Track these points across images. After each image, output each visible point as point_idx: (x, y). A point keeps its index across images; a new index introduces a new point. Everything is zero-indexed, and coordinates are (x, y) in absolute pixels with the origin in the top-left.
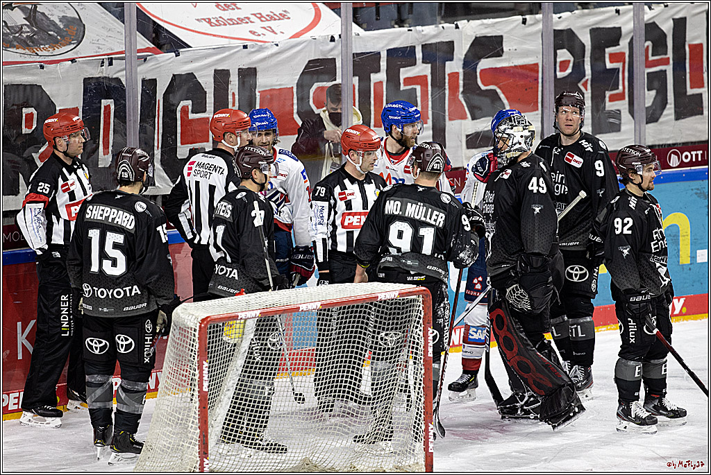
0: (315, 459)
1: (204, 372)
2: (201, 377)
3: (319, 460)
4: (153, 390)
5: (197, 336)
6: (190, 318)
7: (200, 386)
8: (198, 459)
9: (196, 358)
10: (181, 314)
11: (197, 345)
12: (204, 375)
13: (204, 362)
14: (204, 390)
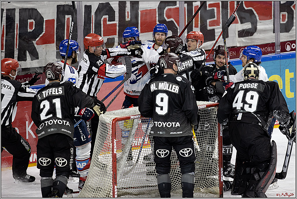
1: (115, 144)
2: (113, 147)
5: (111, 127)
6: (107, 118)
7: (113, 151)
8: (112, 186)
9: (111, 138)
10: (103, 117)
11: (111, 132)
12: (114, 146)
13: (114, 140)
14: (115, 153)
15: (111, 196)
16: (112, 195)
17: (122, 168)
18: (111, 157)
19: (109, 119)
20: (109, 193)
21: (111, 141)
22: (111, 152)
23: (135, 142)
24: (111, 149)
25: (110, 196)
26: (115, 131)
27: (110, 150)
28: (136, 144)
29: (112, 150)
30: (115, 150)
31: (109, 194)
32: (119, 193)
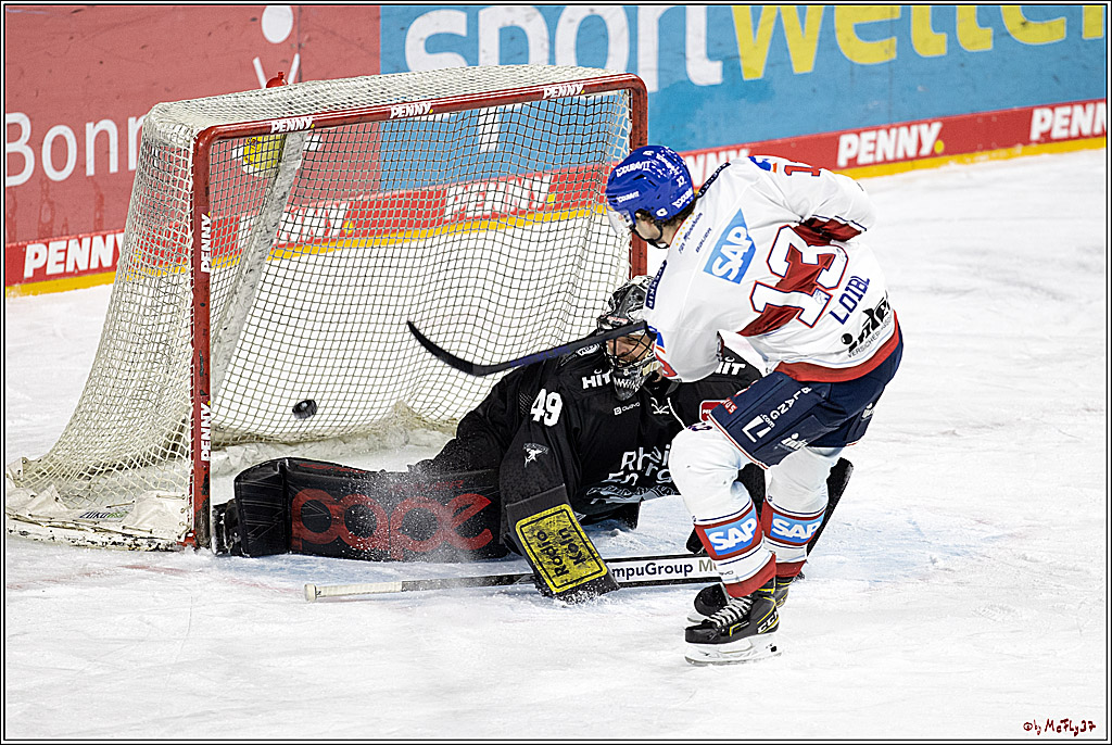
0: (418, 405)
1: (204, 235)
2: (197, 245)
3: (426, 405)
4: (108, 269)
5: (190, 165)
6: (176, 130)
7: (196, 262)
8: (190, 404)
9: (188, 207)
10: (159, 125)
11: (191, 183)
12: (203, 241)
13: (204, 217)
14: (203, 269)
15: (187, 446)
16: (190, 440)
17: (232, 331)
18: (189, 288)
19: (182, 132)
20: (176, 433)
21: (189, 220)
22: (189, 267)
23: (288, 227)
24: (189, 253)
25: (181, 444)
26: (207, 183)
27: (185, 259)
28: (294, 238)
29: (192, 259)
30: (205, 259)
31: (178, 437)
32: (220, 435)
